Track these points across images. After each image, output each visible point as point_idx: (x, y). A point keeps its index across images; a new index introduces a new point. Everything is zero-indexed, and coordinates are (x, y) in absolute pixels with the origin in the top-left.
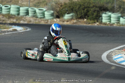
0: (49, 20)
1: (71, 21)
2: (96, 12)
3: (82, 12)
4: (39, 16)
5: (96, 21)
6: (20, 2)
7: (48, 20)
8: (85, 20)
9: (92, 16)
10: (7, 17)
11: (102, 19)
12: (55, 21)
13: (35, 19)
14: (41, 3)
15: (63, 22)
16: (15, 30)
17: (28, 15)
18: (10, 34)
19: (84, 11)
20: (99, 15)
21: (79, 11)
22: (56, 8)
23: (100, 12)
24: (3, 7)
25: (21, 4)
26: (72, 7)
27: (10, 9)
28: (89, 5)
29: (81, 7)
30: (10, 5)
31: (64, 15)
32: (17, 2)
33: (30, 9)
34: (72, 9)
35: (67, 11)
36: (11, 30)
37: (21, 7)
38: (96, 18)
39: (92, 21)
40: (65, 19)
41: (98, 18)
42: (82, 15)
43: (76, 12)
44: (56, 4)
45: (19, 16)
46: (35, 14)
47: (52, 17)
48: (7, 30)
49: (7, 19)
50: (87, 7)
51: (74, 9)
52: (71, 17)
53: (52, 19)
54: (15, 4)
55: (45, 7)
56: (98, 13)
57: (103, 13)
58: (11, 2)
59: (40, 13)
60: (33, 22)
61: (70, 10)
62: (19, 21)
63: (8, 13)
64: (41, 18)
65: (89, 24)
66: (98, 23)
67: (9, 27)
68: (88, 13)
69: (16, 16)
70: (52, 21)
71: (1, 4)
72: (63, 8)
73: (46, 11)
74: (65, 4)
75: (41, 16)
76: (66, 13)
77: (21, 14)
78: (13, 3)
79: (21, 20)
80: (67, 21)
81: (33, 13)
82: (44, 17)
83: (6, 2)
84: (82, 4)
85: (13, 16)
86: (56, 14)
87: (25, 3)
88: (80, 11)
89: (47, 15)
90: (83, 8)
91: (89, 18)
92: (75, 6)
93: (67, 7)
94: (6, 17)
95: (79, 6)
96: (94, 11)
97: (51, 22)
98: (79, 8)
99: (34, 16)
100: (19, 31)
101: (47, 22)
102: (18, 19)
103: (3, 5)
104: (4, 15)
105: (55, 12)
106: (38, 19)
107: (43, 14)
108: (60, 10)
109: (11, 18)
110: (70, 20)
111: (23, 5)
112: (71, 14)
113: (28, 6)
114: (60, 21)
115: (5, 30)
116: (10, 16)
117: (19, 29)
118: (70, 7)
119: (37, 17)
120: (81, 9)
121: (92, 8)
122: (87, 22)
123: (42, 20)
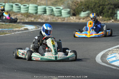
0: (66, 18)
1: (87, 18)
2: (111, 9)
3: (98, 10)
4: (56, 15)
5: (111, 18)
6: (38, 1)
7: (64, 18)
8: (101, 17)
9: (107, 14)
10: (26, 16)
11: (117, 16)
12: (72, 19)
13: (53, 17)
14: (58, 1)
15: (80, 19)
16: (27, 29)
17: (46, 13)
18: (20, 33)
19: (100, 9)
20: (114, 12)
21: (94, 8)
22: (73, 7)
23: (115, 9)
24: (22, 6)
25: (40, 3)
26: (87, 5)
27: (28, 8)
28: (105, 3)
29: (96, 5)
30: (29, 4)
31: (80, 13)
32: (36, 1)
33: (47, 8)
34: (88, 7)
35: (83, 9)
36: (23, 29)
37: (39, 5)
38: (111, 16)
39: (107, 18)
40: (81, 17)
41: (113, 15)
42: (98, 13)
43: (91, 10)
44: (72, 2)
45: (37, 15)
46: (52, 12)
47: (69, 15)
48: (19, 29)
49: (25, 18)
50: (102, 5)
51: (90, 7)
52: (87, 15)
53: (69, 17)
54: (33, 3)
55: (62, 6)
56: (113, 10)
57: (118, 10)
58: (29, 1)
59: (57, 12)
60: (50, 20)
61: (86, 8)
62: (37, 19)
63: (26, 12)
64: (58, 16)
65: (105, 21)
66: (113, 20)
67: (21, 26)
68: (103, 11)
69: (35, 14)
70: (69, 19)
71: (20, 3)
72: (79, 7)
73: (63, 9)
74: (81, 2)
75: (58, 14)
76: (82, 11)
77: (39, 13)
78: (31, 2)
79: (39, 19)
80: (84, 19)
81: (51, 11)
82: (61, 15)
83: (25, 1)
84: (97, 2)
85: (32, 15)
86: (72, 12)
87: (43, 2)
88: (96, 9)
89: (64, 13)
90: (98, 6)
91: (104, 15)
92: (90, 4)
93: (83, 5)
94: (24, 16)
95: (94, 4)
96: (109, 9)
97: (67, 20)
98: (94, 6)
99: (51, 15)
100: (30, 30)
101: (64, 20)
102: (36, 17)
103: (22, 4)
104: (22, 14)
105: (72, 10)
106: (55, 17)
107: (60, 12)
108: (76, 8)
109: (29, 16)
110: (85, 18)
111: (41, 4)
112: (87, 12)
113: (46, 5)
114: (77, 18)
115: (17, 29)
116: (28, 15)
117: (31, 28)
118: (85, 5)
119: (54, 16)
120: (96, 7)
121: (107, 5)
122: (102, 19)
123: (59, 18)
